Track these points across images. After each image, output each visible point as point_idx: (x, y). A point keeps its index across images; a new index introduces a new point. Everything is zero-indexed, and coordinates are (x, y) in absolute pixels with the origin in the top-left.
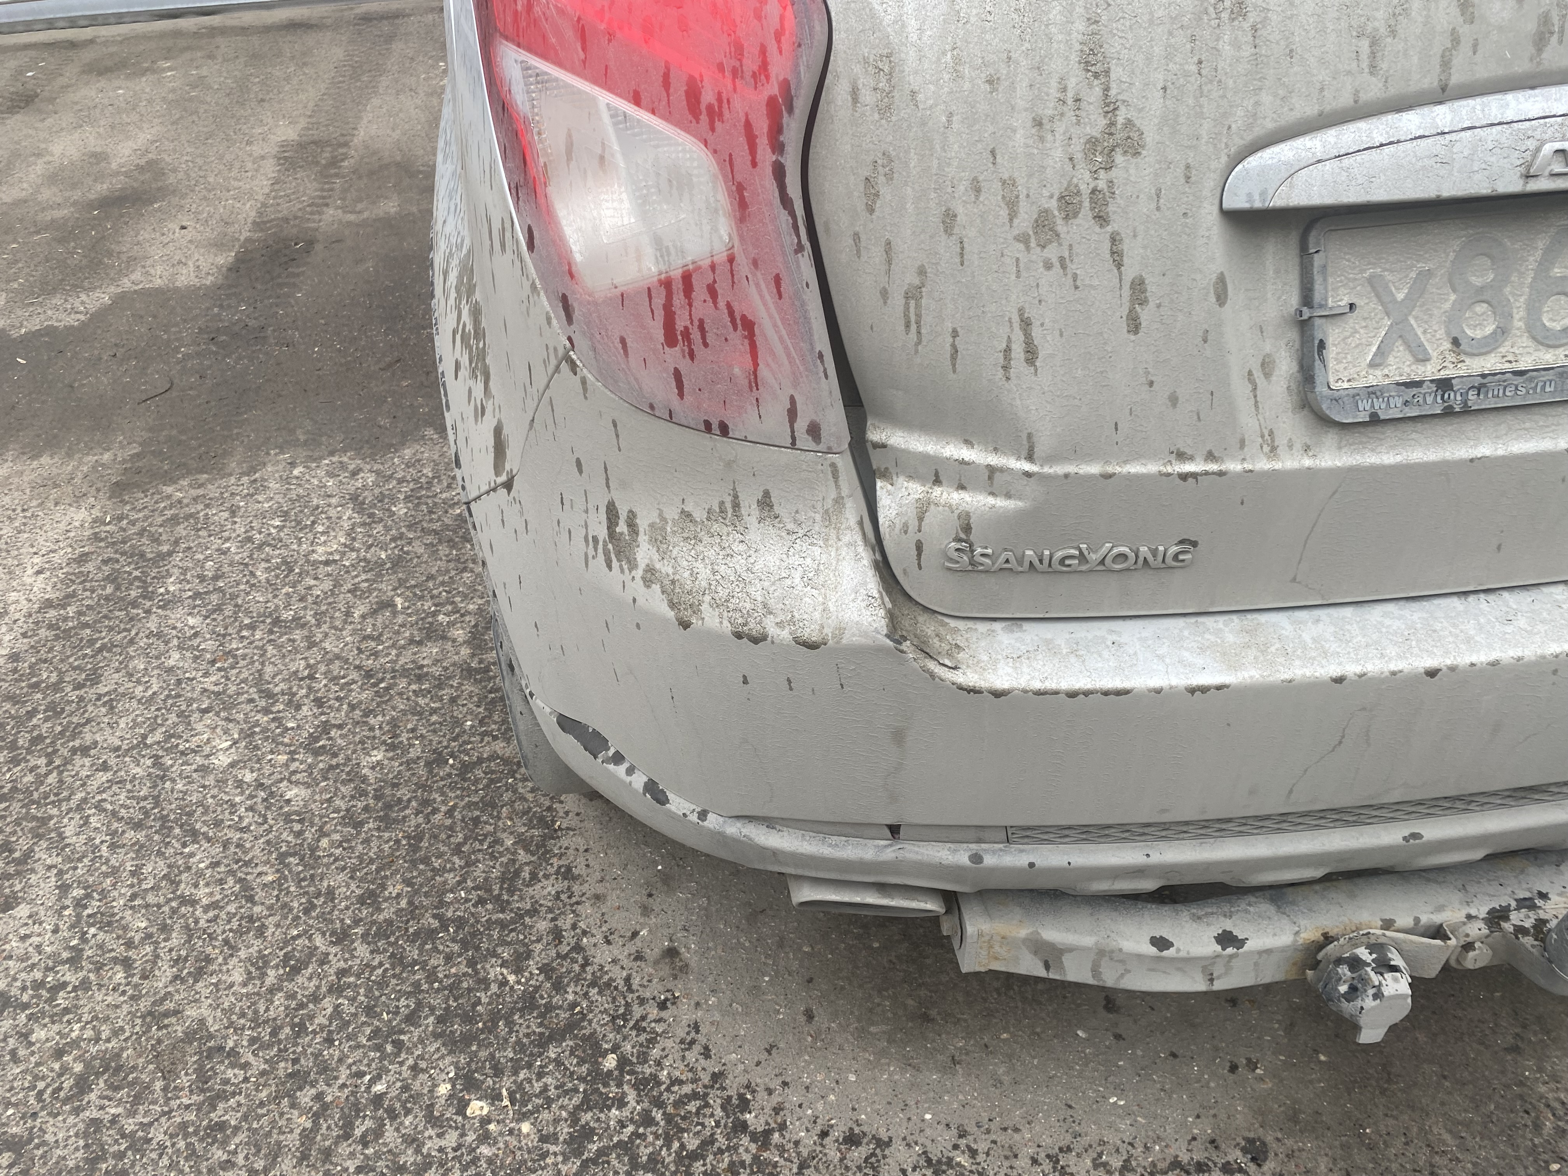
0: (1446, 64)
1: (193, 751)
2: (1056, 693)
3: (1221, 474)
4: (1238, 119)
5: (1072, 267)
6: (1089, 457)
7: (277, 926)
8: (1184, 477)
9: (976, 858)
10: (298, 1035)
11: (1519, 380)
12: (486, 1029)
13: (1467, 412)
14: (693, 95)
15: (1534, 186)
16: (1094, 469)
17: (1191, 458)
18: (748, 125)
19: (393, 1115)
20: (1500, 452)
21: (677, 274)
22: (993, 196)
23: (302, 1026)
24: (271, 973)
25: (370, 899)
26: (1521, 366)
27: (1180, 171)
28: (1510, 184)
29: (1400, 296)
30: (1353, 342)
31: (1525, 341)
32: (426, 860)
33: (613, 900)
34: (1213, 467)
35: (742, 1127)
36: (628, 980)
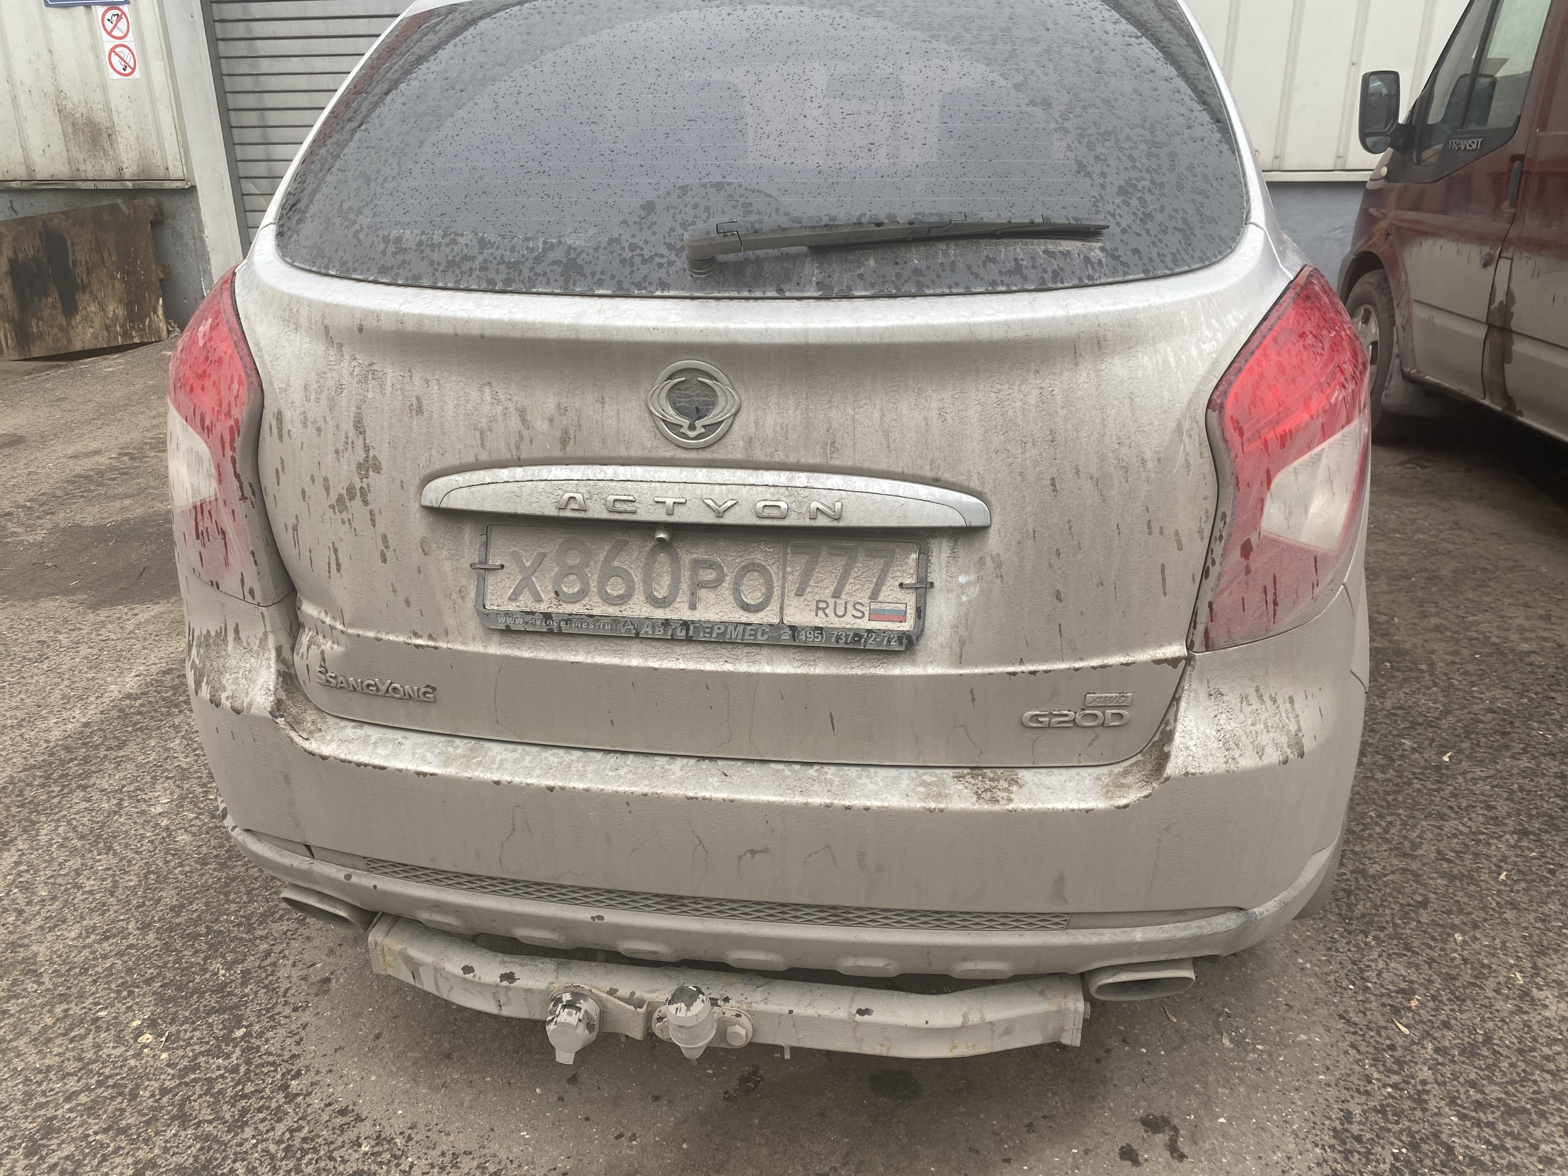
0: (518, 448)
1: (145, 801)
2: (350, 762)
3: (436, 648)
4: (423, 462)
5: (354, 525)
6: (369, 627)
7: (116, 912)
8: (418, 646)
9: (348, 877)
10: (81, 974)
11: (590, 620)
12: (186, 998)
13: (560, 633)
14: (202, 420)
15: (563, 514)
16: (371, 634)
17: (420, 637)
18: (222, 437)
19: (98, 1029)
20: (589, 661)
21: (198, 504)
22: (320, 483)
23: (87, 970)
24: (92, 937)
25: (177, 909)
26: (594, 613)
27: (398, 483)
28: (551, 511)
29: (528, 564)
30: (501, 585)
31: (597, 599)
32: (227, 894)
33: (316, 942)
34: (432, 643)
35: (285, 1087)
36: (287, 990)
